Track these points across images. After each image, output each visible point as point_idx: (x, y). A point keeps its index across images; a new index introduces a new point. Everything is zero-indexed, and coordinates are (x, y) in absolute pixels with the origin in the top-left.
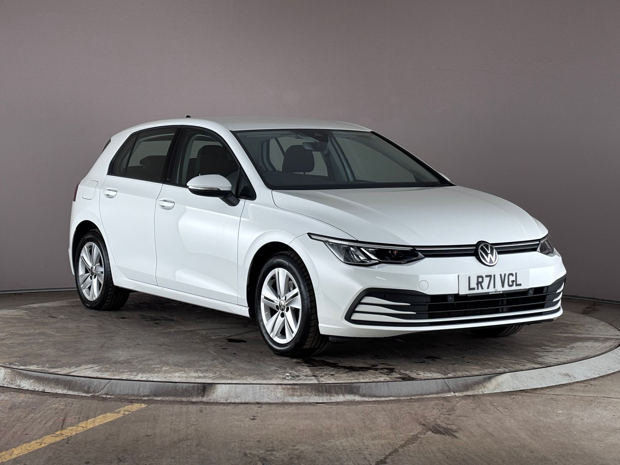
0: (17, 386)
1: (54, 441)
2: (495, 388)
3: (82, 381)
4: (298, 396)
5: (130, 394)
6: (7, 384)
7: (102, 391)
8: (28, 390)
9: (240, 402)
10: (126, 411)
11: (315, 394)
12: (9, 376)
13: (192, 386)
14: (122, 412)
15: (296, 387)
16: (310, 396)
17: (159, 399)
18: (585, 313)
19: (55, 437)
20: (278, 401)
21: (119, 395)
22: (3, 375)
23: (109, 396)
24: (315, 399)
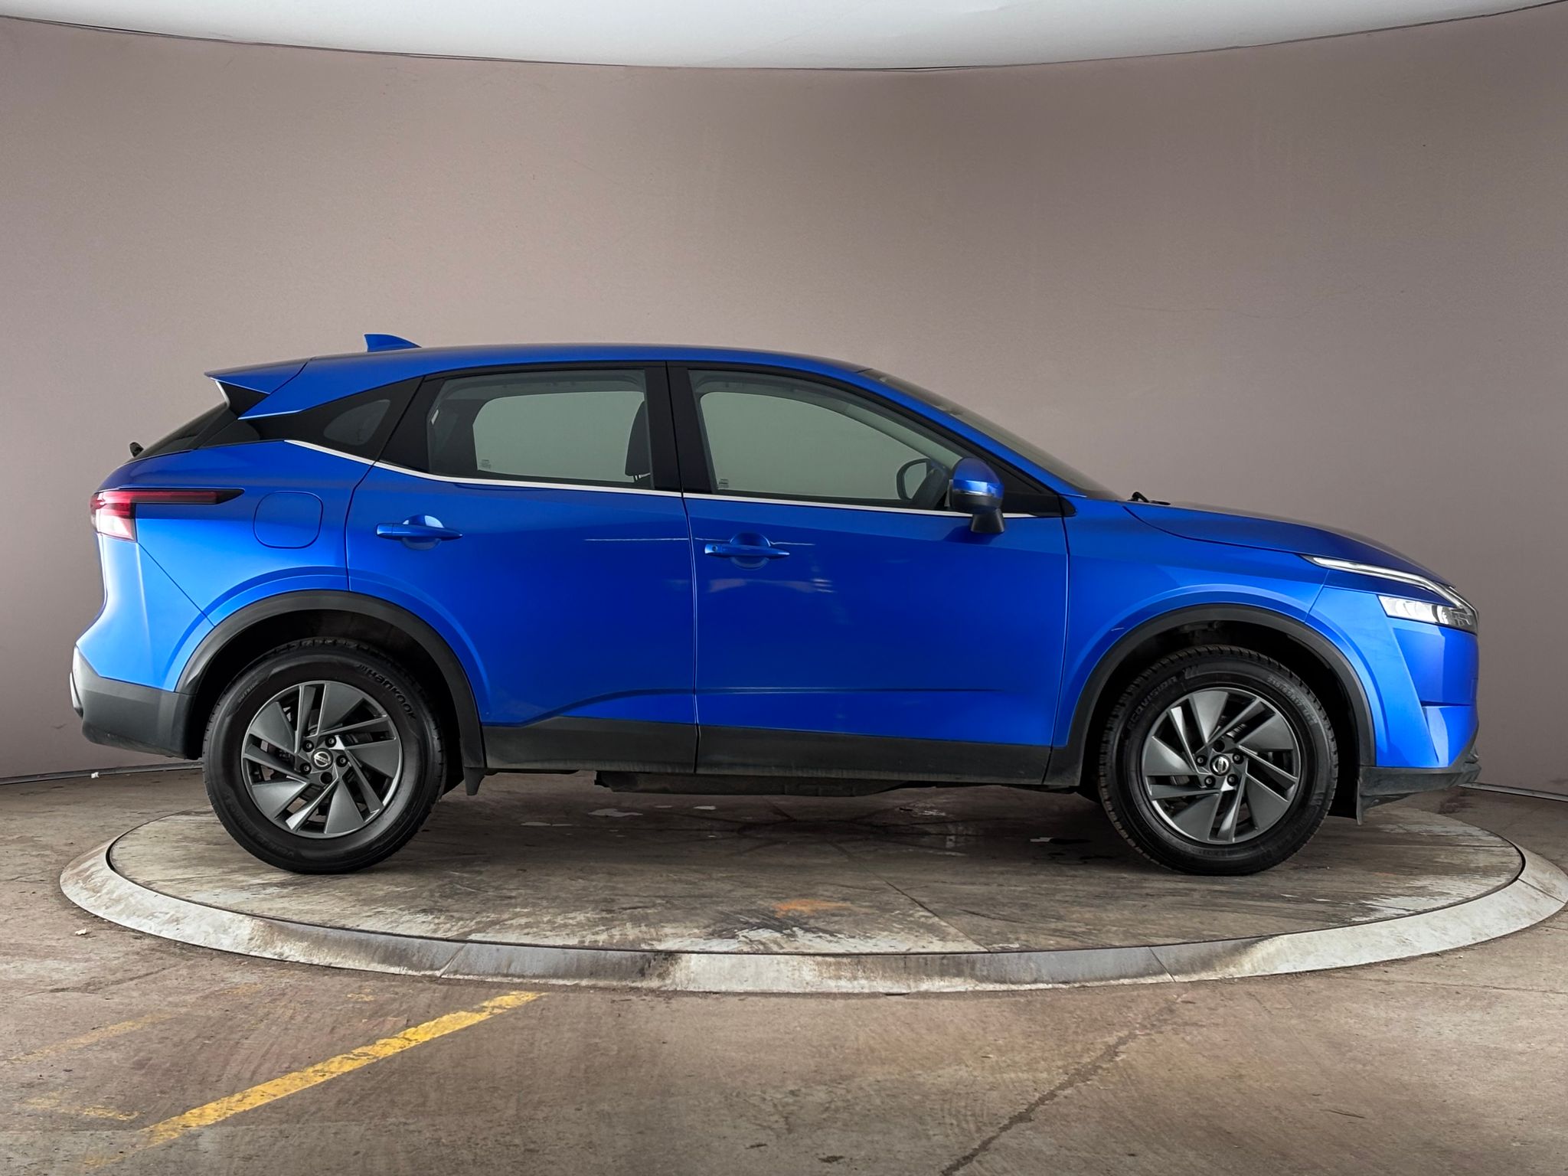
0: (275, 954)
1: (351, 1069)
2: (1258, 967)
3: (407, 944)
4: (849, 980)
5: (505, 972)
6: (255, 949)
7: (447, 967)
8: (297, 962)
9: (730, 990)
10: (497, 1007)
11: (883, 976)
12: (261, 934)
13: (632, 957)
14: (487, 1013)
15: (845, 960)
16: (873, 978)
17: (565, 982)
18: (1444, 811)
19: (353, 1059)
20: (807, 991)
21: (484, 974)
22: (248, 931)
23: (461, 977)
24: (882, 986)
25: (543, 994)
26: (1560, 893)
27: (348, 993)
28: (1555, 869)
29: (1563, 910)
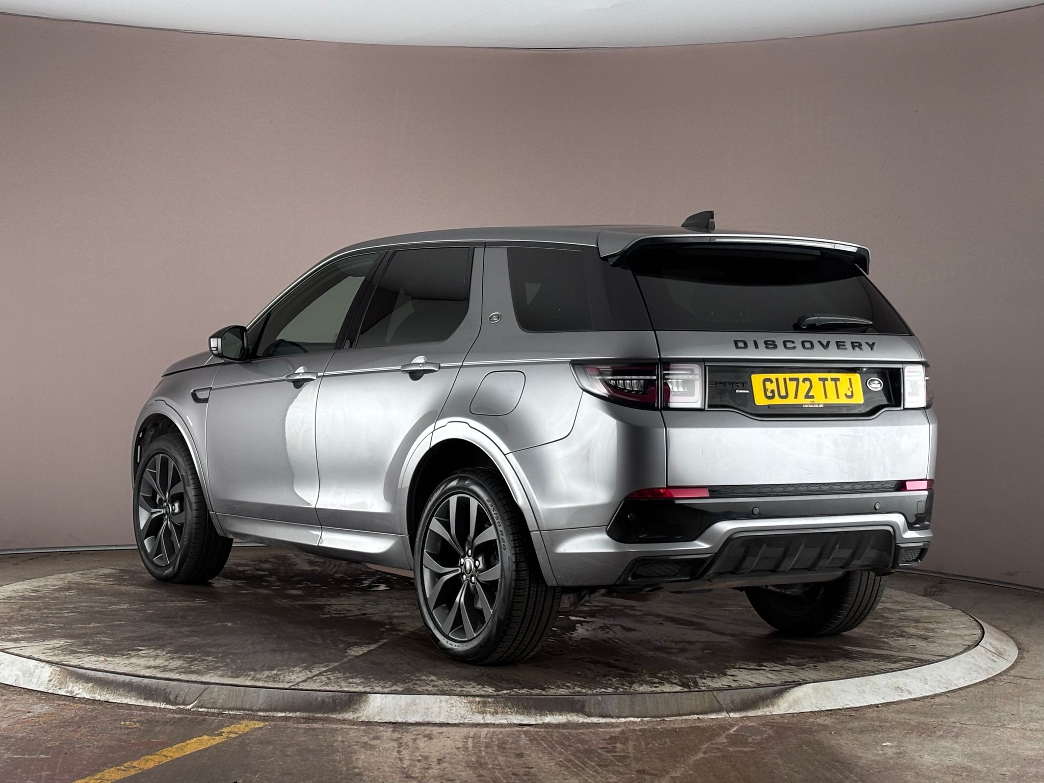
0: (68, 692)
2: (790, 707)
3: (167, 686)
4: (492, 714)
5: (239, 707)
6: (53, 688)
7: (195, 702)
8: (84, 698)
9: (404, 721)
10: (232, 733)
11: (517, 711)
12: (58, 677)
13: (333, 696)
14: (225, 736)
15: (490, 700)
16: (510, 713)
17: (283, 714)
19: (123, 770)
20: (461, 722)
21: (222, 709)
22: (48, 674)
23: (206, 710)
24: (517, 719)
25: (267, 723)
26: (1009, 656)
27: (121, 720)
28: (1006, 638)
29: (1011, 668)
